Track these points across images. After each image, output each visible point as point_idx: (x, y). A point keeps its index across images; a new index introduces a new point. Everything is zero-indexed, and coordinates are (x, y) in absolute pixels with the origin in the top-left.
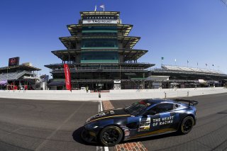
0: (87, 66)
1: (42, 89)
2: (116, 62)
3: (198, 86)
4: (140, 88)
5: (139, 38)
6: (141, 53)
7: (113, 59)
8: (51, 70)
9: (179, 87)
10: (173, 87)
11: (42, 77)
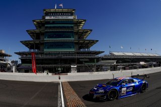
0: (49, 54)
1: (12, 72)
2: (73, 50)
3: (140, 68)
4: (93, 71)
5: (91, 30)
6: (93, 42)
7: (71, 48)
8: (20, 57)
9: (124, 69)
10: (119, 70)
11: (12, 62)
